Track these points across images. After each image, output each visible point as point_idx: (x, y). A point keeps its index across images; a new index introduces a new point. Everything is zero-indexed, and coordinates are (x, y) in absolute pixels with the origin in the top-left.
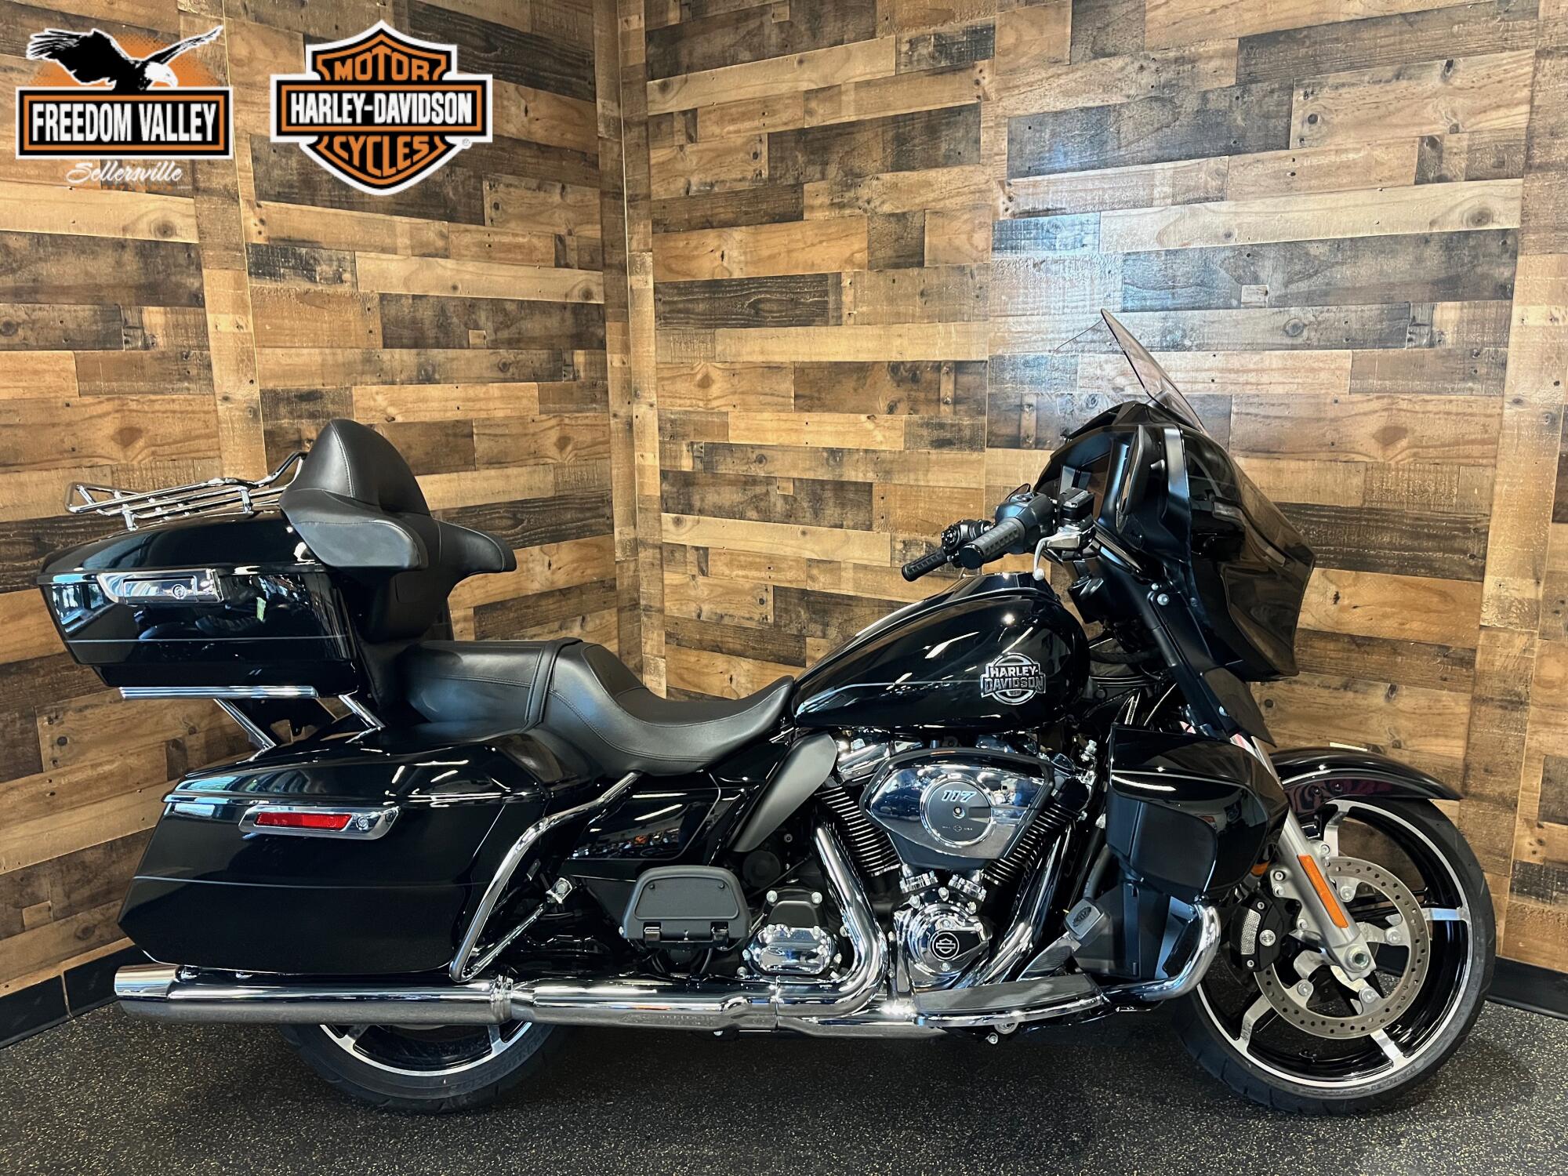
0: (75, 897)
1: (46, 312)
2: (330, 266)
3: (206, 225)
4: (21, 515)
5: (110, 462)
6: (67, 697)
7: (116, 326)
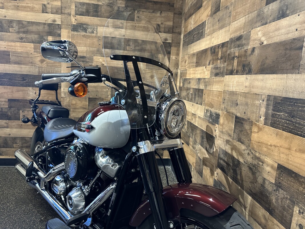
0: (24, 145)
1: (29, 36)
2: (91, 29)
3: (63, 20)
4: (21, 73)
5: (38, 66)
6: (26, 108)
7: (42, 40)
